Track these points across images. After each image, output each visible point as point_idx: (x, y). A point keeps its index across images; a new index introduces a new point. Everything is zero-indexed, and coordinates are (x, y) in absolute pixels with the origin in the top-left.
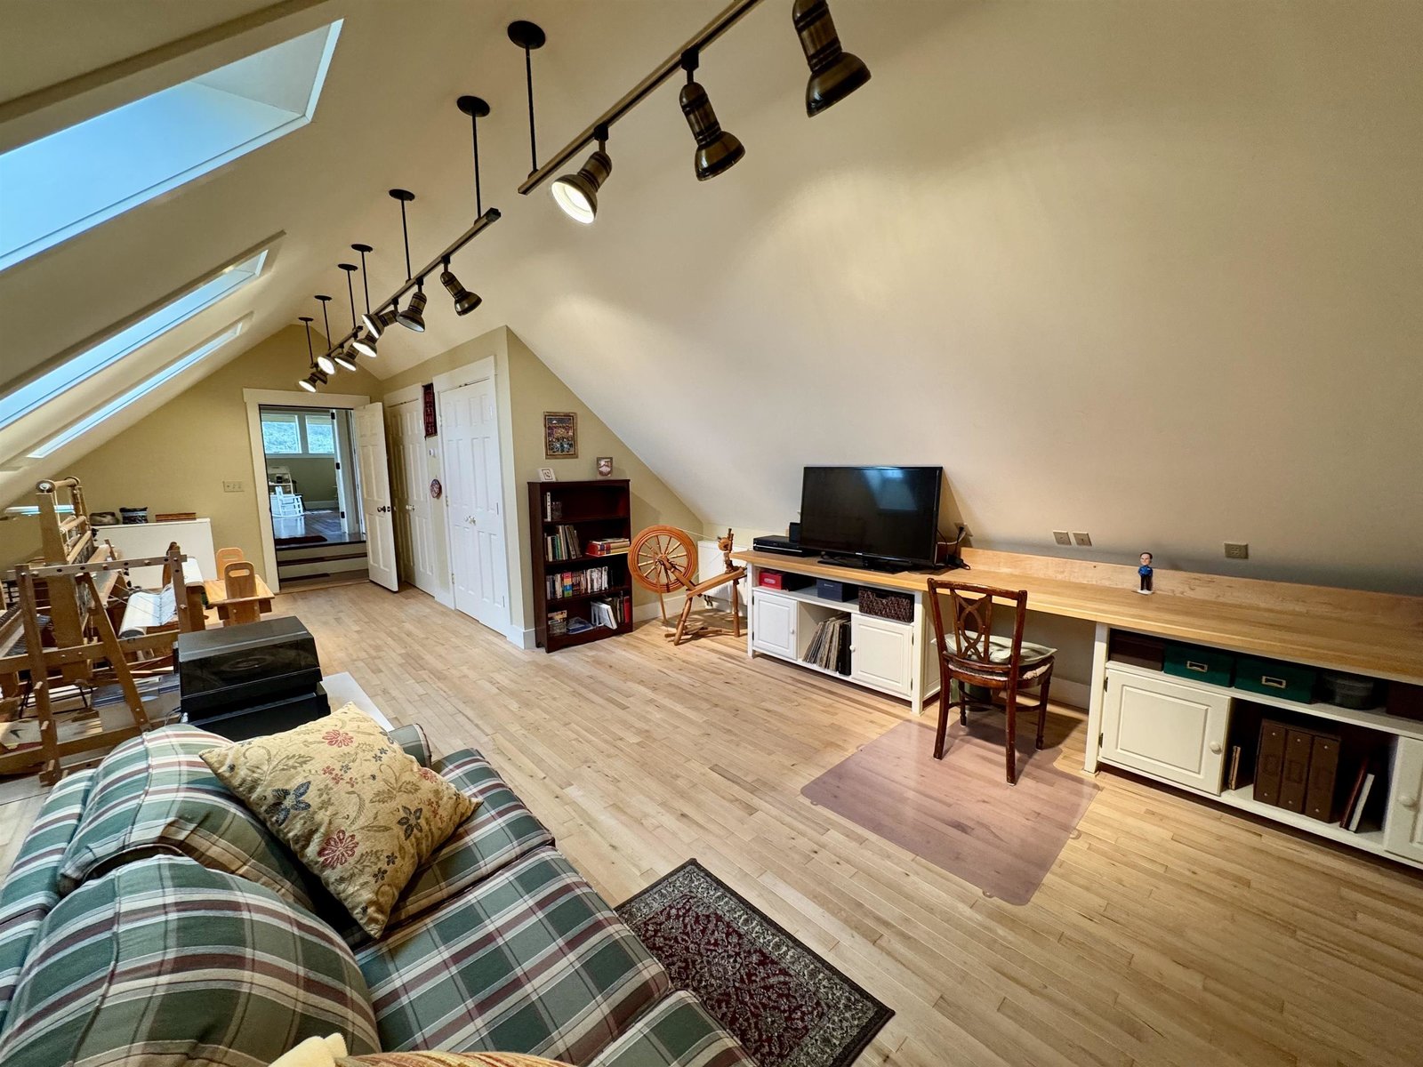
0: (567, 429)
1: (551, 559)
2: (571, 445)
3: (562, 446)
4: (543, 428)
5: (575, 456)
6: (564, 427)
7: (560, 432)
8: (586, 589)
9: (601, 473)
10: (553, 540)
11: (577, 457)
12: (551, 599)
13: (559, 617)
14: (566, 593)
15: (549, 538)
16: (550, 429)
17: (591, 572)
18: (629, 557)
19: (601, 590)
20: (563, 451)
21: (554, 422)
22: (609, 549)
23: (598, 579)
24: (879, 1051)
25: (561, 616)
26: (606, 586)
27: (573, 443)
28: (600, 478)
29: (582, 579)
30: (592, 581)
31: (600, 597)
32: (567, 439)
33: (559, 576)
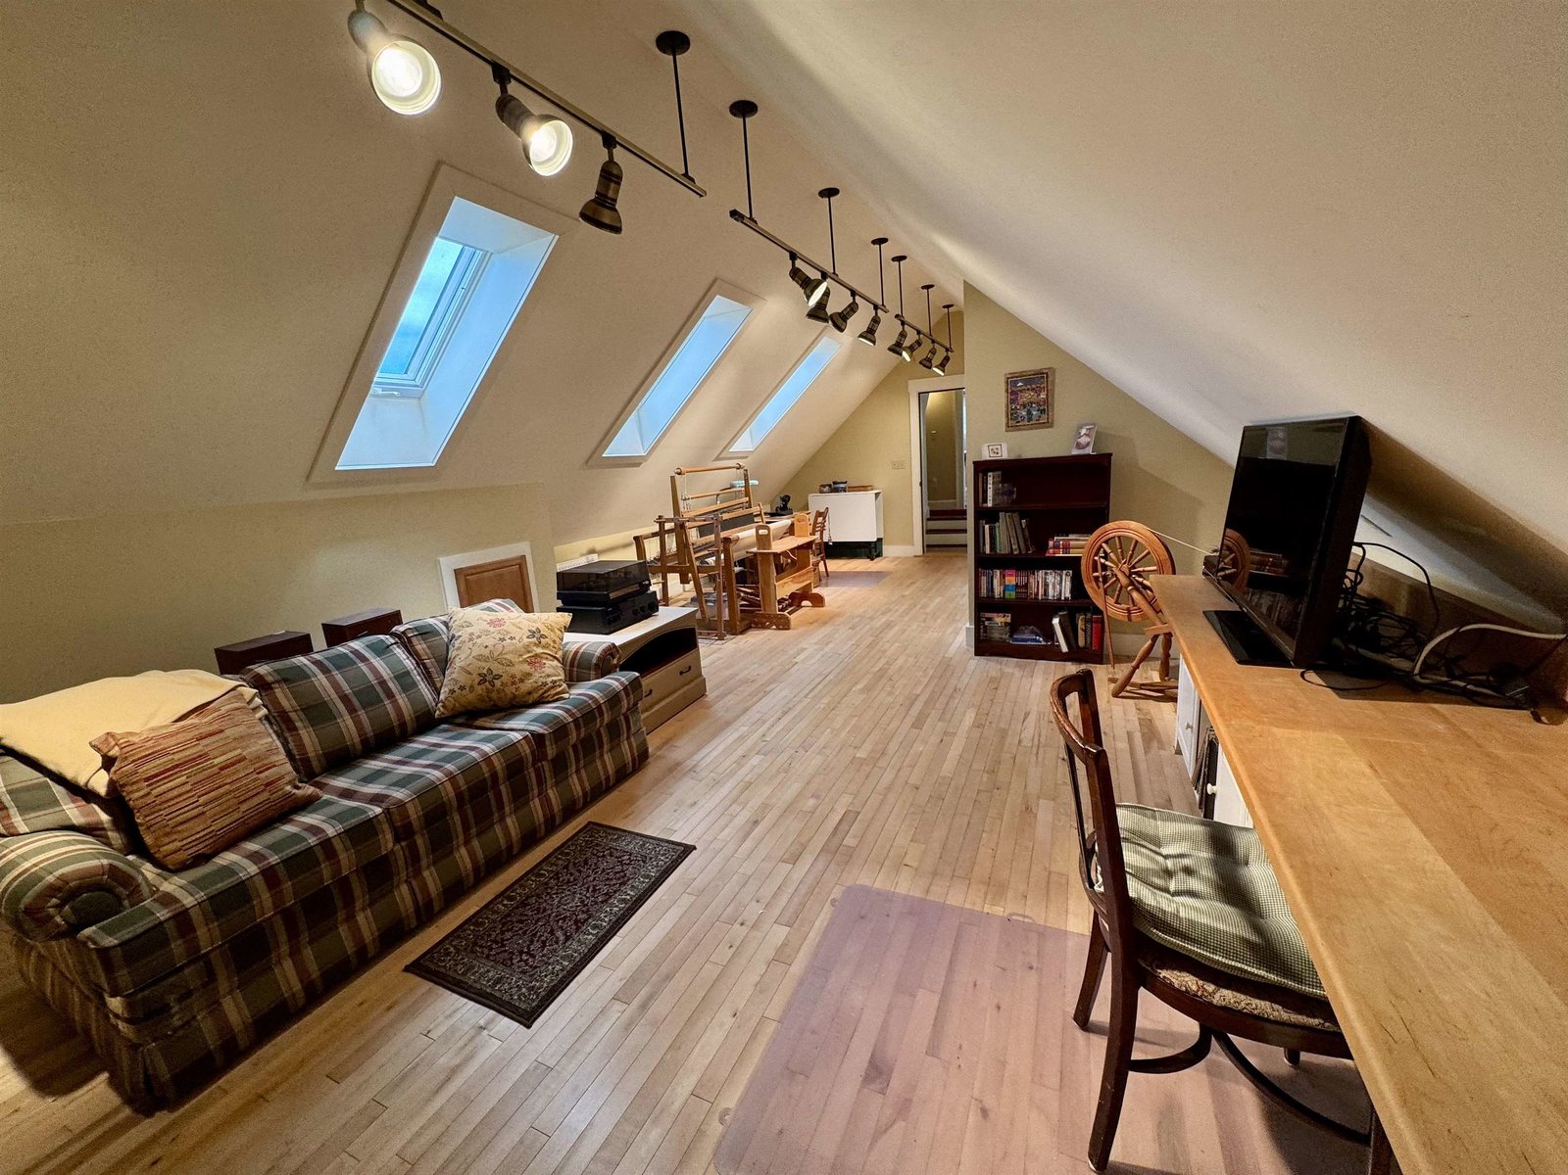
0: (1038, 391)
1: (988, 551)
2: (1042, 411)
3: (1029, 413)
4: (1004, 394)
5: (1049, 424)
6: (1033, 389)
7: (1027, 396)
8: (1037, 594)
9: (1079, 446)
10: (992, 530)
11: (1051, 426)
12: (988, 597)
13: (1000, 619)
14: (1007, 592)
15: (987, 527)
16: (1013, 394)
17: (1046, 574)
18: (1083, 562)
19: (1060, 599)
20: (1030, 419)
21: (1020, 384)
22: (1067, 548)
23: (1056, 585)
24: (492, 1021)
25: (1003, 620)
26: (1068, 595)
27: (1045, 407)
28: (1075, 452)
29: (1032, 580)
30: (1046, 585)
31: (1055, 607)
32: (1038, 404)
33: (998, 572)
